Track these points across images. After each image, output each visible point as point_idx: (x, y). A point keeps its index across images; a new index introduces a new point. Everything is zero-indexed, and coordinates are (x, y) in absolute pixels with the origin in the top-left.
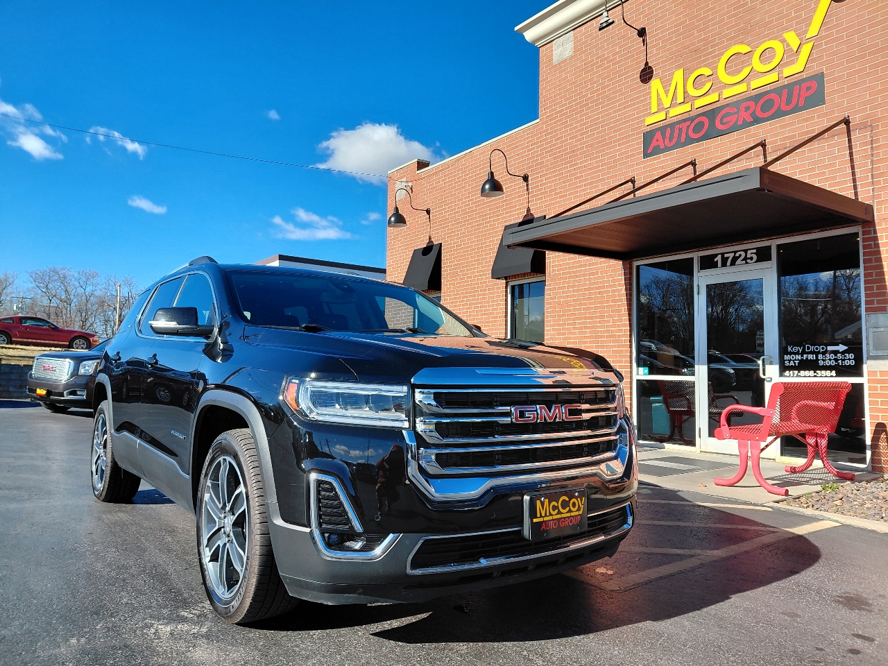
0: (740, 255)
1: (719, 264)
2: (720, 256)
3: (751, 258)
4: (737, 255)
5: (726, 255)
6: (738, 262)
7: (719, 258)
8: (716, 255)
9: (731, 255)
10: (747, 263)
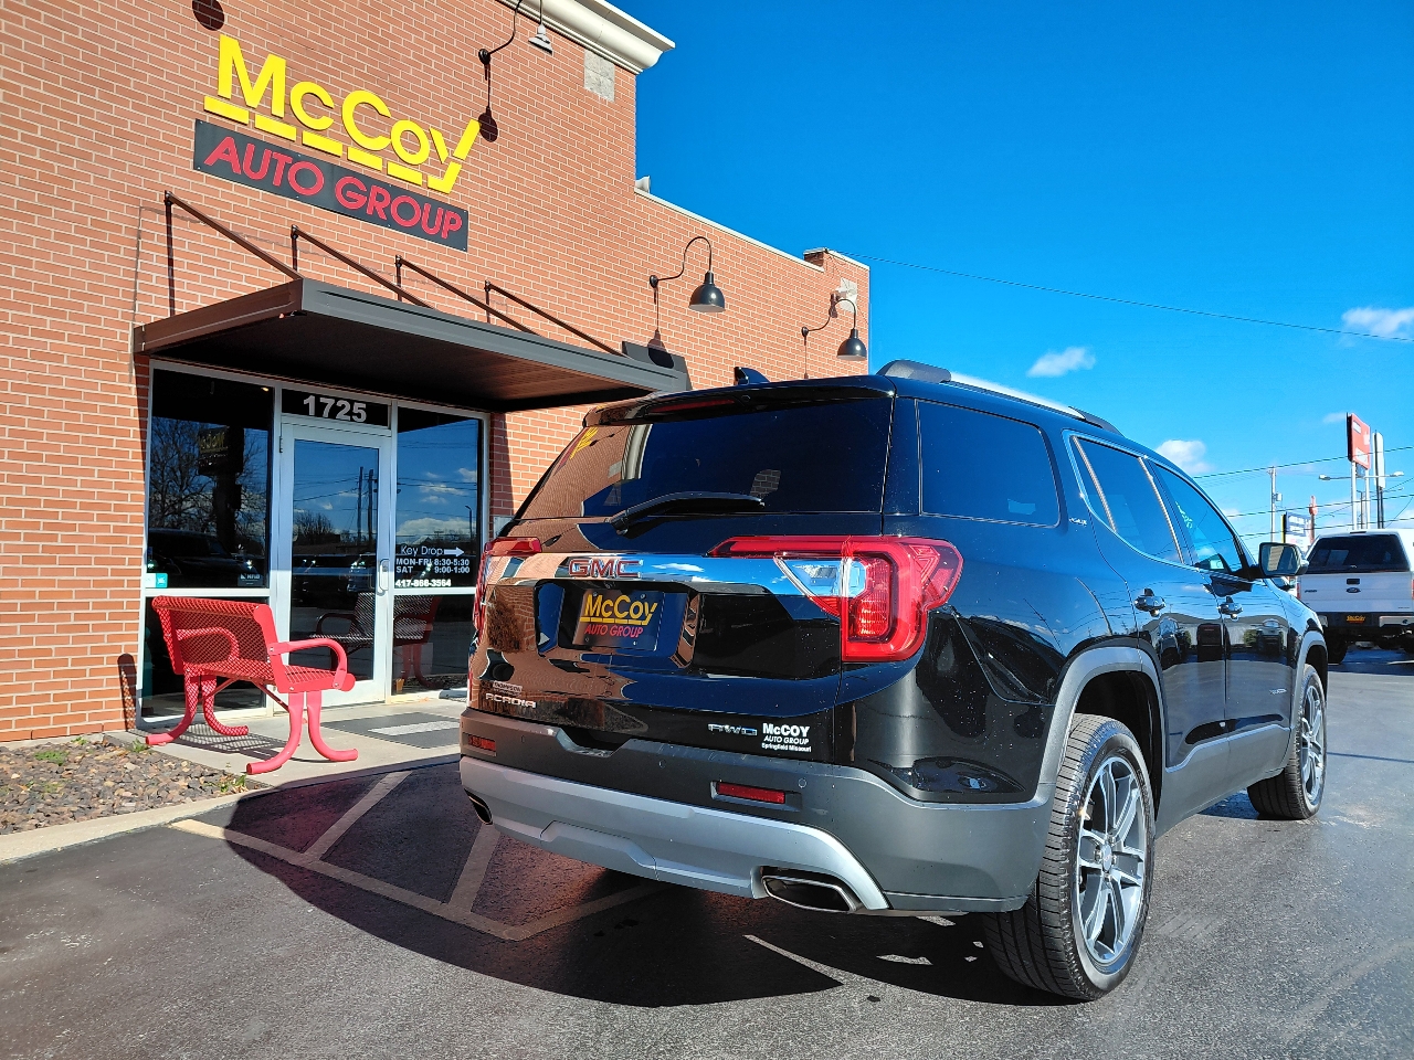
0: (343, 406)
1: (312, 410)
2: (312, 398)
3: (359, 415)
4: (339, 404)
5: (322, 400)
6: (340, 415)
7: (310, 401)
8: (307, 395)
9: (330, 402)
10: (352, 420)
